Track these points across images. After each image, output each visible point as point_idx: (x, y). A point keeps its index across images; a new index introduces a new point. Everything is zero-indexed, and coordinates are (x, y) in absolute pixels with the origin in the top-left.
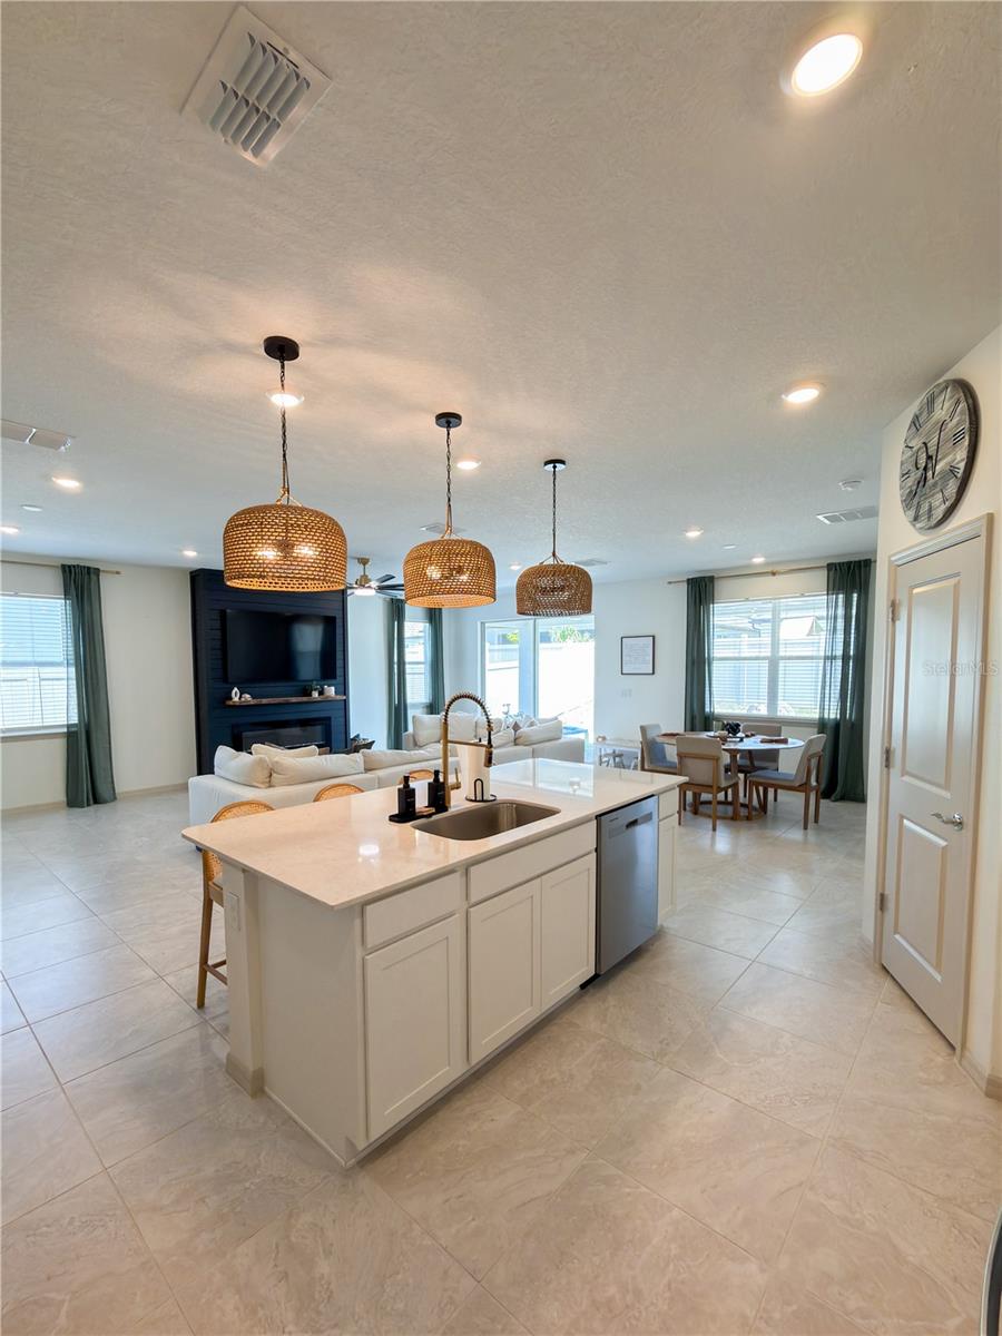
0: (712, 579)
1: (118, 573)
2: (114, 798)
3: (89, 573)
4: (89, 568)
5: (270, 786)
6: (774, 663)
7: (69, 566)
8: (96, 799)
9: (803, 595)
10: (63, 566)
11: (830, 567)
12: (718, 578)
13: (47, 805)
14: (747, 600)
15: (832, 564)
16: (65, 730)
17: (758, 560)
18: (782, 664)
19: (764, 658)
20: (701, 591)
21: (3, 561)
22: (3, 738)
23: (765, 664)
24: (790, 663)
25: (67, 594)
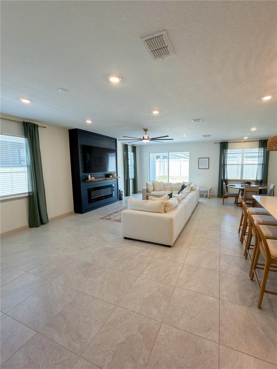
0: (227, 143)
1: (45, 127)
2: (48, 222)
3: (34, 127)
4: (34, 124)
5: (165, 212)
6: (242, 165)
7: (27, 123)
8: (42, 223)
9: (251, 148)
10: (24, 122)
12: (229, 142)
13: (21, 228)
14: (236, 149)
15: (261, 140)
16: (28, 195)
17: (246, 138)
18: (244, 166)
19: (239, 164)
20: (224, 146)
21: (1, 118)
22: (1, 200)
23: (240, 166)
24: (248, 166)
25: (26, 136)
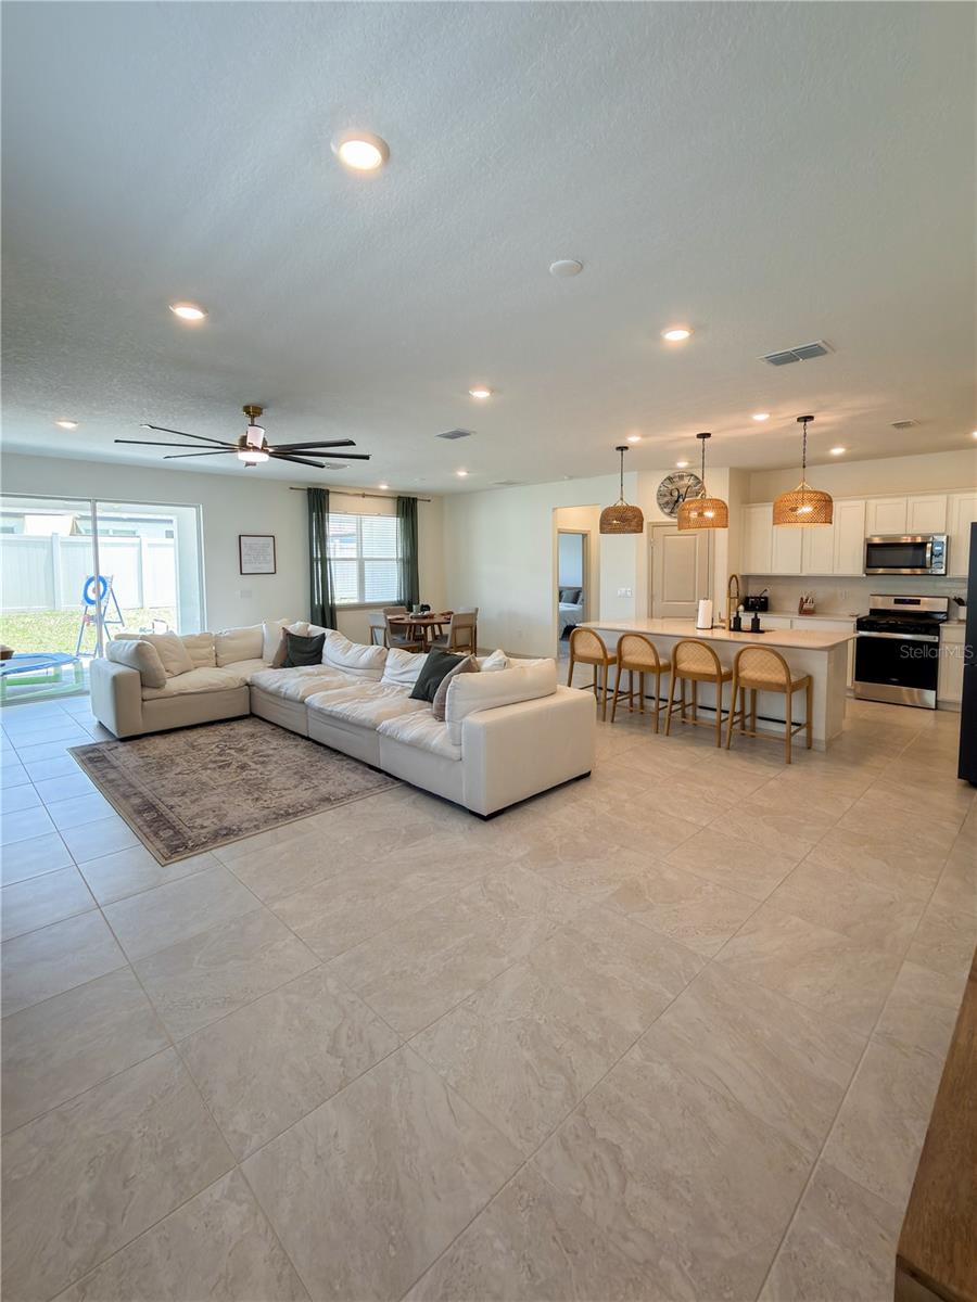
0: (328, 493)
9: (379, 515)
11: (399, 498)
12: (332, 492)
14: (346, 513)
15: (401, 497)
18: (367, 564)
20: (320, 500)
